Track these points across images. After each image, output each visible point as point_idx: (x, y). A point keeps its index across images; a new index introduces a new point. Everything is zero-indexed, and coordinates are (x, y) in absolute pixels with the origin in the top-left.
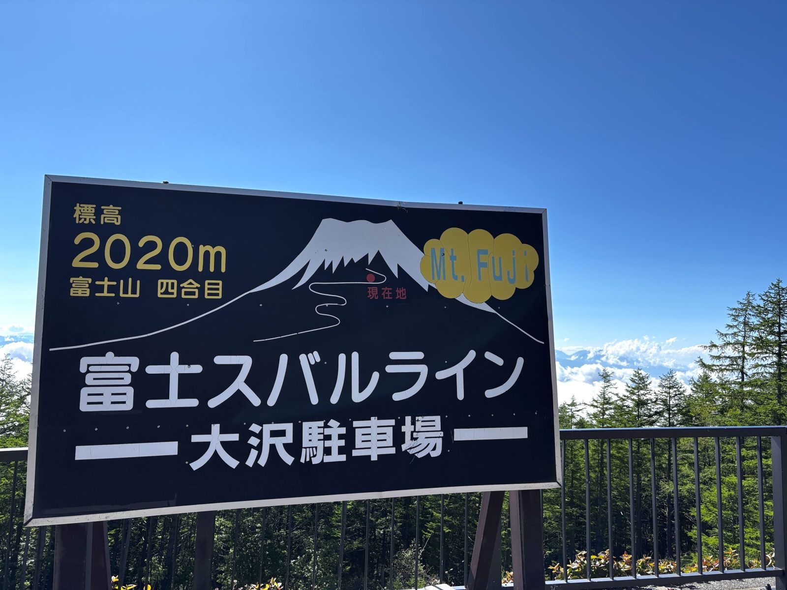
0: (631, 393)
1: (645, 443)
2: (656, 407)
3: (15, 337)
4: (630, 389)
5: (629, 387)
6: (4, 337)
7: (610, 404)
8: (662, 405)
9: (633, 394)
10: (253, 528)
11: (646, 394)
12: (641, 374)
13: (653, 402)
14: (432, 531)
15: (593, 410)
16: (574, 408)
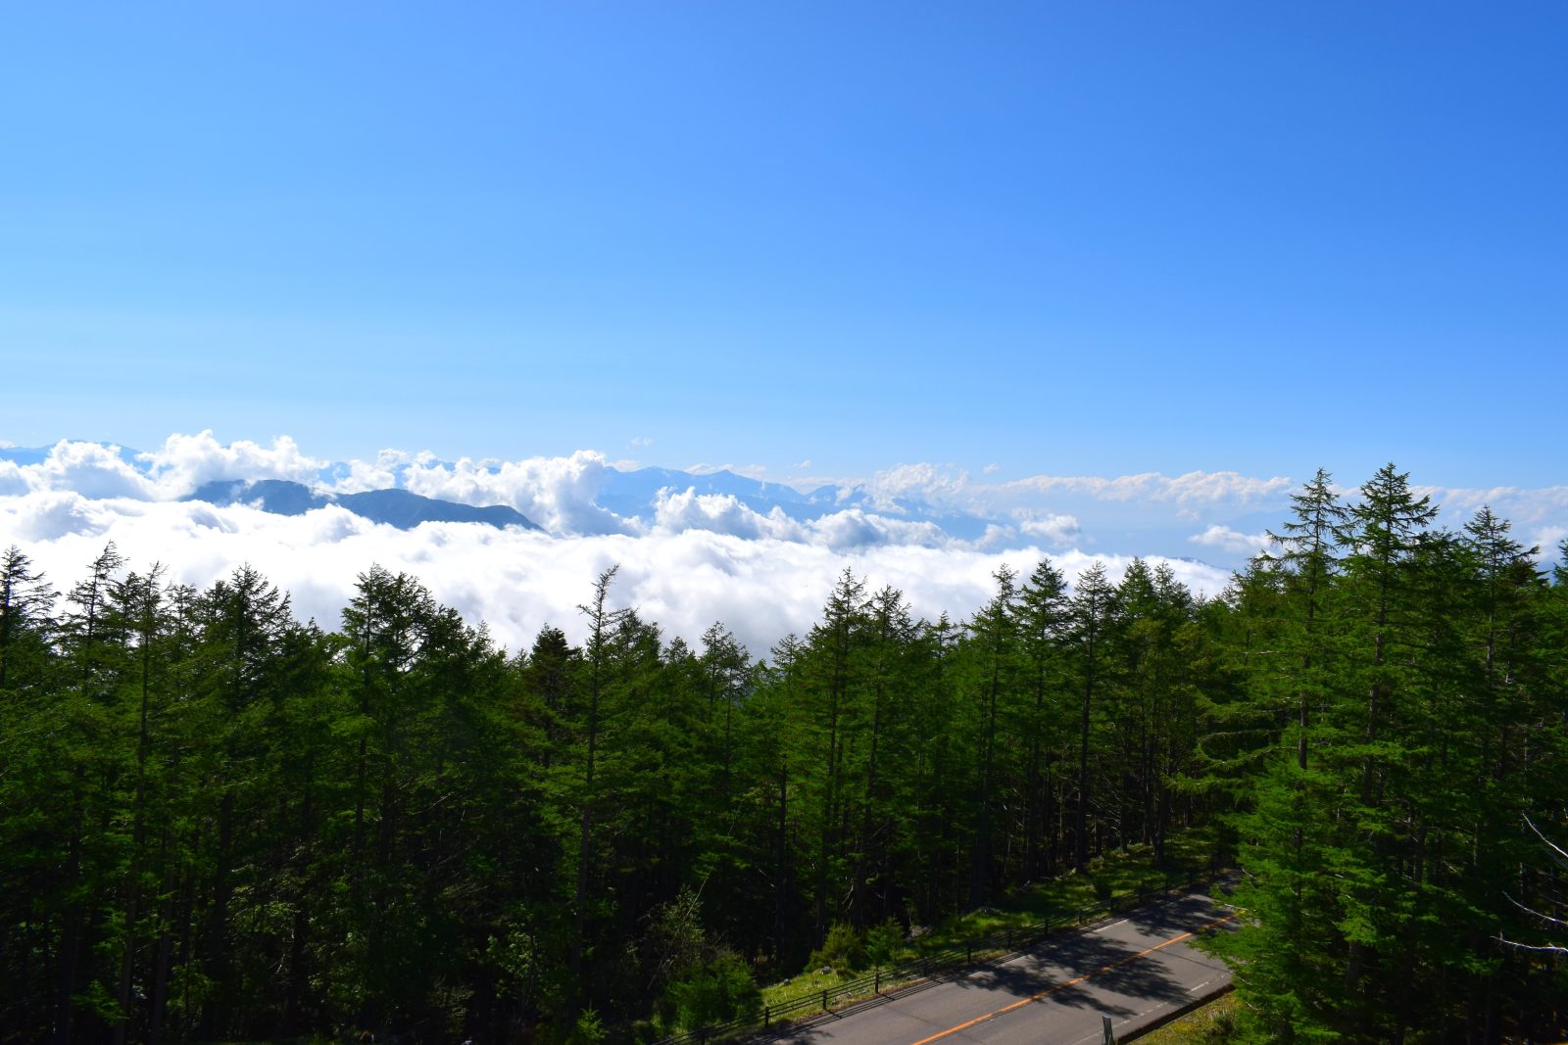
0: (1031, 603)
2: (1071, 627)
4: (1030, 596)
8: (1081, 623)
9: (1036, 604)
11: (1056, 604)
13: (1067, 618)
14: (712, 868)
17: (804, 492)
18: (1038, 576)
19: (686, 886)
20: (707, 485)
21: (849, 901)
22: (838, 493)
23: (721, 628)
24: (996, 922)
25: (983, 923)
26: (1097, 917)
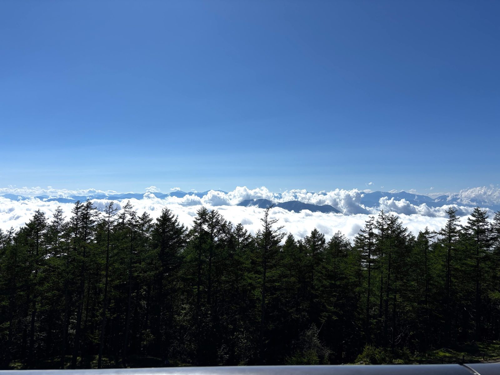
0: (472, 225)
1: (482, 260)
2: (492, 235)
3: (92, 196)
4: (471, 222)
5: (471, 220)
6: (86, 197)
7: (456, 233)
8: (496, 233)
9: (475, 225)
10: (206, 314)
11: (484, 225)
12: (480, 211)
13: (489, 231)
14: (326, 318)
15: (441, 237)
16: (427, 236)
17: (433, 198)
18: (474, 214)
19: (314, 324)
20: (398, 197)
21: (399, 340)
22: (447, 198)
23: (341, 233)
24: (447, 354)
25: (442, 354)
26: (494, 358)
